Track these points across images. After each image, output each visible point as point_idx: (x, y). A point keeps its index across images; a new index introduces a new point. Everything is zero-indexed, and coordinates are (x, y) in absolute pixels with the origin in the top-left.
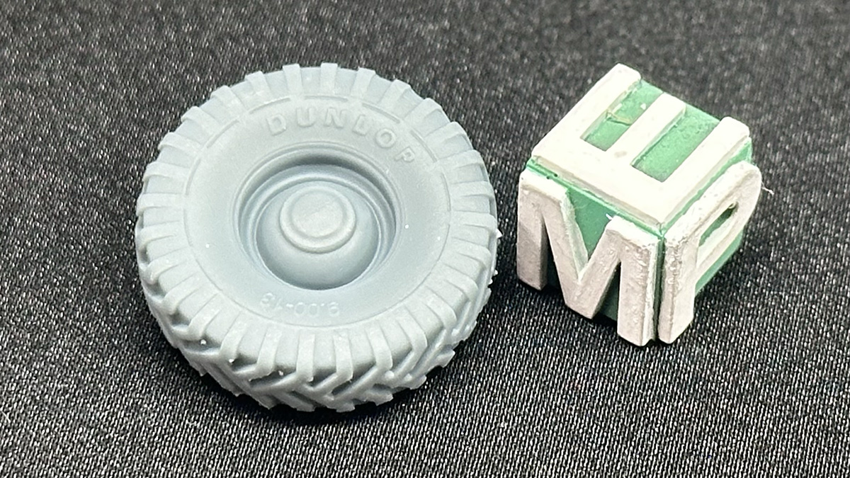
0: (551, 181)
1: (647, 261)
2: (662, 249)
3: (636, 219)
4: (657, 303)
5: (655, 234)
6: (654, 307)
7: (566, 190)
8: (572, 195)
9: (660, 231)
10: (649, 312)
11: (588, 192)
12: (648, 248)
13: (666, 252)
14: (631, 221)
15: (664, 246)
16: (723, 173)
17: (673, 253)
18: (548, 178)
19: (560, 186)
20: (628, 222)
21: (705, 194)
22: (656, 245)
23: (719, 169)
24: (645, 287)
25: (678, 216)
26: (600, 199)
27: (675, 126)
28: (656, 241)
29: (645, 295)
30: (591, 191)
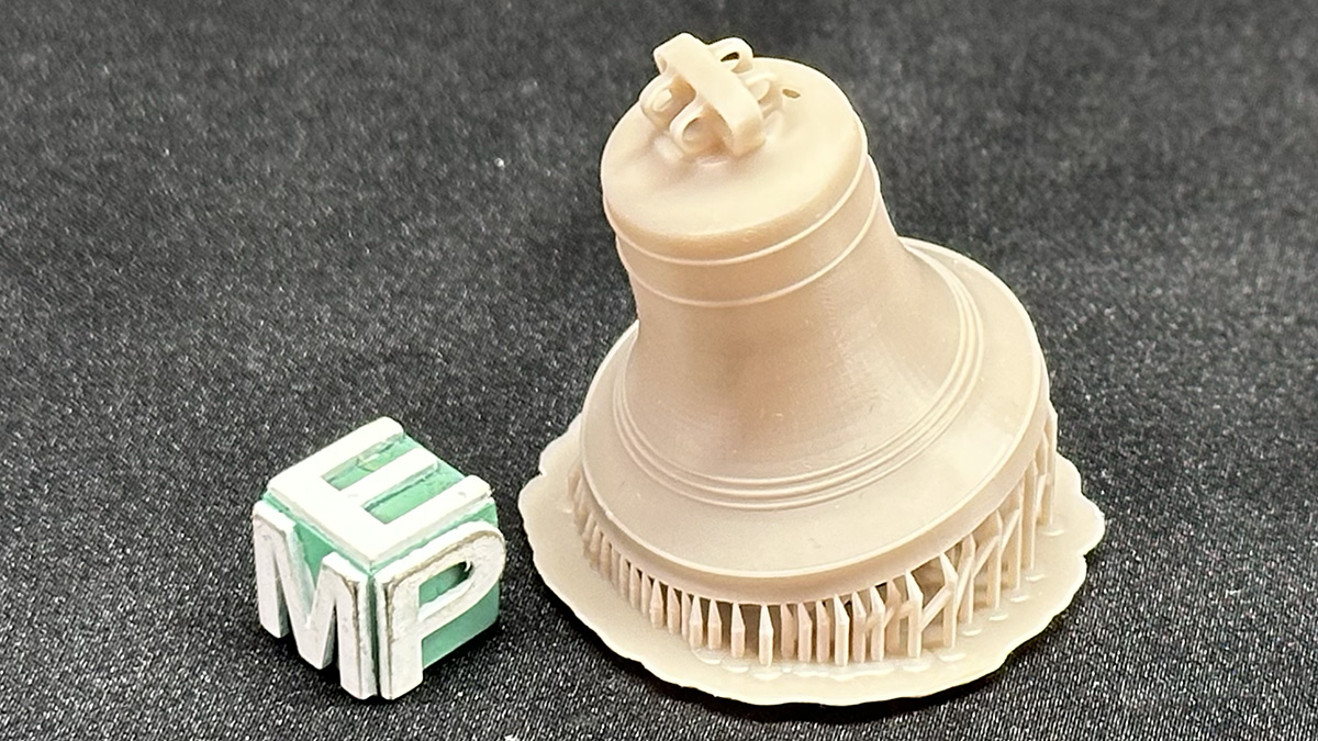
0: (282, 514)
2: (372, 588)
3: (351, 557)
5: (364, 571)
6: (372, 658)
7: (294, 524)
8: (298, 529)
9: (371, 570)
10: (368, 662)
11: (313, 527)
14: (347, 559)
15: (373, 585)
16: (455, 527)
18: (281, 511)
19: (289, 520)
20: (342, 559)
21: (431, 543)
22: (366, 585)
23: (452, 523)
25: (394, 559)
26: (323, 535)
27: (422, 480)
28: (365, 578)
29: (358, 639)
30: (317, 527)
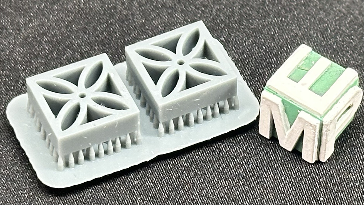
0: (275, 95)
1: (315, 130)
2: (322, 125)
4: (319, 146)
5: (318, 119)
6: (318, 148)
7: (281, 99)
9: (321, 118)
10: (316, 150)
12: (316, 125)
13: (323, 126)
14: (309, 113)
15: (322, 123)
16: (347, 92)
17: (326, 127)
18: (273, 94)
20: (307, 114)
21: (339, 101)
22: (319, 124)
23: (345, 90)
24: (314, 140)
25: (328, 111)
26: (295, 104)
28: (319, 122)
29: (314, 144)
30: (292, 100)
